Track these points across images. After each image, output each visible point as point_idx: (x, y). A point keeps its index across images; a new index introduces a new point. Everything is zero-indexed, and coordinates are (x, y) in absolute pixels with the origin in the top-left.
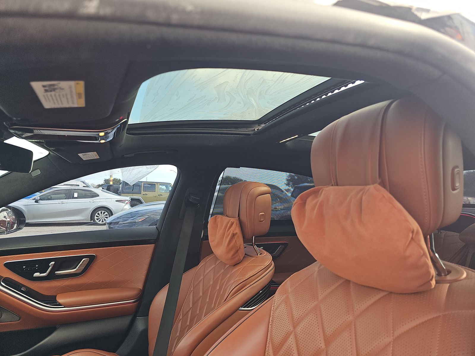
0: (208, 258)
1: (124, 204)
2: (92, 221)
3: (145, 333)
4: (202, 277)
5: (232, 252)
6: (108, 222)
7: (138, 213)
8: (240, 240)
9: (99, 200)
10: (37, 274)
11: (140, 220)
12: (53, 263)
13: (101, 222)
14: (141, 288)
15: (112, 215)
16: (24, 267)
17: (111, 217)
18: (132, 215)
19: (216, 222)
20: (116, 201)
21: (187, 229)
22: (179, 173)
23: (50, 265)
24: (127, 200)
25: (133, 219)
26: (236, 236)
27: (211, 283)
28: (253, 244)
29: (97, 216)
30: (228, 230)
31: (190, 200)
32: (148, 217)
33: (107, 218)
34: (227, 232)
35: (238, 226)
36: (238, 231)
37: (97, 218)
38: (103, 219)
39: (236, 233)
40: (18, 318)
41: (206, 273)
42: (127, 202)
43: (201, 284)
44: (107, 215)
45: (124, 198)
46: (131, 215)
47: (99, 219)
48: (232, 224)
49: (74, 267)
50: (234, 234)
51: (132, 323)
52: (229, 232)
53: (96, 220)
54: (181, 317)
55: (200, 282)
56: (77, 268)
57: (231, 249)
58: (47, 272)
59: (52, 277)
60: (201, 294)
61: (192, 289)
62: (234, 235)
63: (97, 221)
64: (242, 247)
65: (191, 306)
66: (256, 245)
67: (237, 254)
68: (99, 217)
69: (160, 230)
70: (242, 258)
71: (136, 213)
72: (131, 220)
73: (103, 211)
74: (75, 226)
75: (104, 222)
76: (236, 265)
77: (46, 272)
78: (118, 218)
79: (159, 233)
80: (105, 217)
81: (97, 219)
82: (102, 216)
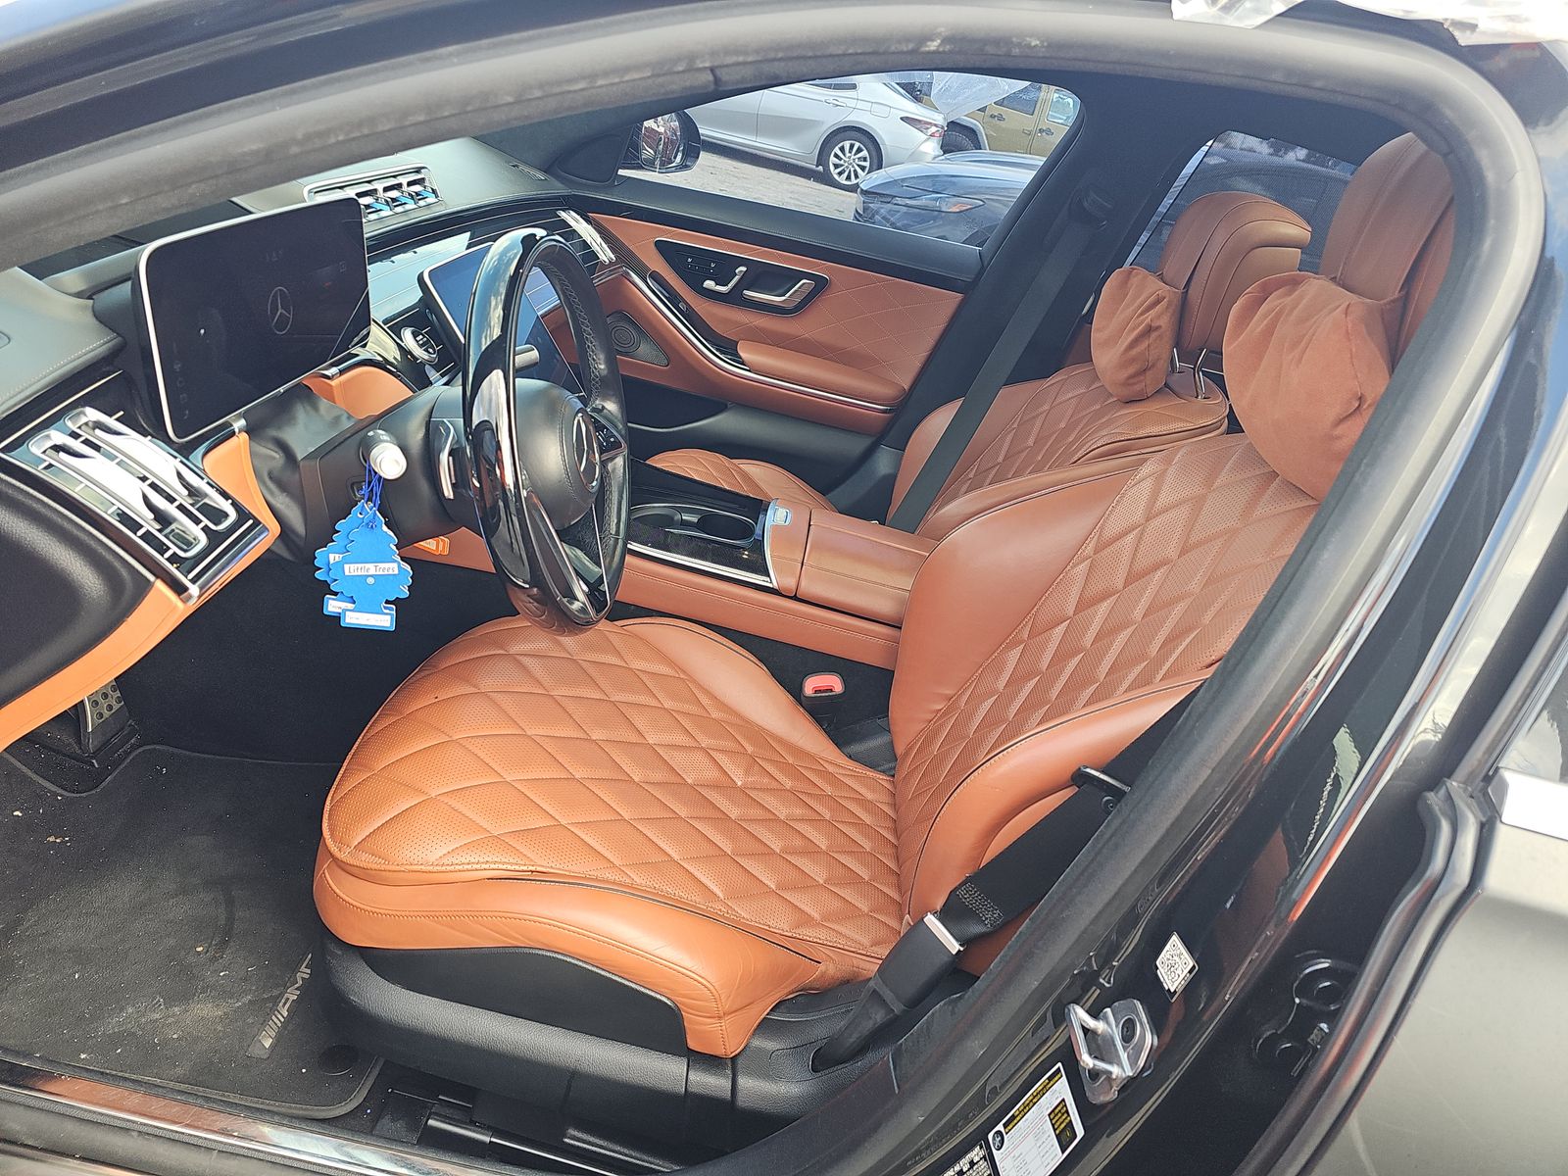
0: (1077, 369)
1: (923, 137)
2: (821, 168)
3: (890, 481)
4: (1046, 407)
5: (1131, 370)
6: (863, 186)
7: (954, 183)
8: (1161, 349)
9: (852, 103)
10: (709, 284)
11: (952, 206)
12: (744, 269)
13: (842, 180)
14: (906, 387)
15: (880, 167)
16: (690, 260)
17: (874, 175)
18: (937, 184)
19: (1127, 283)
20: (902, 119)
21: (1051, 279)
22: (1082, 115)
23: (737, 271)
24: (936, 125)
25: (936, 199)
26: (1154, 335)
27: (1063, 425)
28: (1195, 367)
29: (836, 156)
30: (1142, 314)
31: (1086, 204)
32: (982, 203)
33: (863, 168)
34: (1137, 317)
35: (1171, 310)
36: (1165, 322)
37: (837, 161)
38: (852, 169)
39: (1158, 328)
40: (666, 361)
41: (1058, 401)
42: (934, 129)
43: (1038, 423)
44: (865, 160)
45: (928, 115)
46: (934, 185)
47: (842, 165)
48: (1158, 301)
49: (781, 291)
50: (1151, 327)
51: (869, 453)
52: (1141, 318)
53: (832, 168)
54: (971, 475)
55: (1038, 416)
56: (788, 295)
57: (1133, 360)
58: (730, 285)
59: (734, 299)
60: (1030, 442)
61: (1015, 426)
62: (1149, 330)
63: (834, 172)
64: (1163, 365)
65: (1000, 459)
66: (1203, 371)
67: (1142, 378)
68: (840, 159)
69: (986, 263)
70: (1150, 391)
71: (950, 182)
72: (931, 199)
73: (857, 145)
74: (771, 171)
75: (854, 181)
76: (1129, 402)
77: (727, 285)
78: (894, 183)
79: (983, 269)
80: (858, 165)
81: (836, 166)
82: (850, 160)
